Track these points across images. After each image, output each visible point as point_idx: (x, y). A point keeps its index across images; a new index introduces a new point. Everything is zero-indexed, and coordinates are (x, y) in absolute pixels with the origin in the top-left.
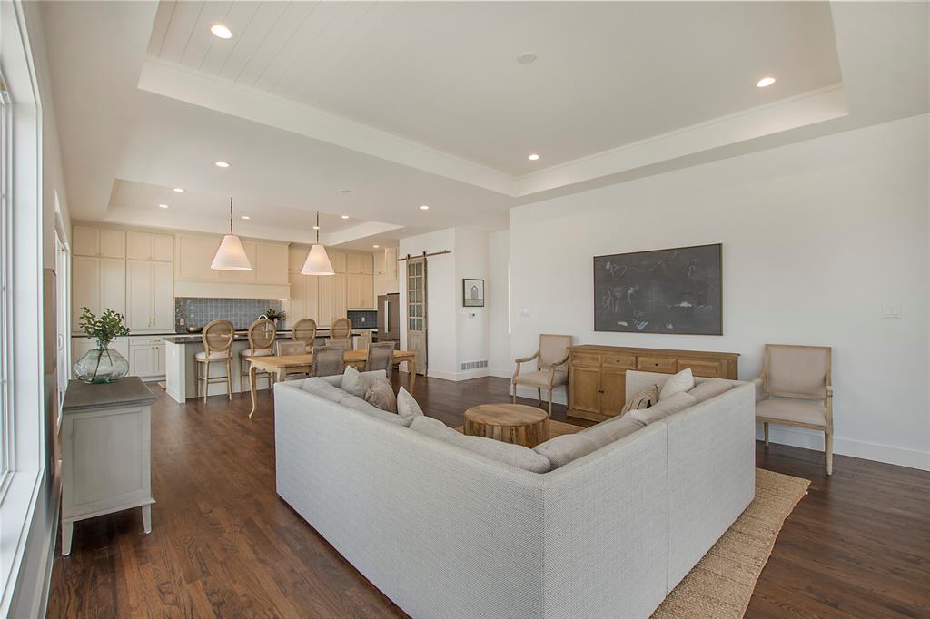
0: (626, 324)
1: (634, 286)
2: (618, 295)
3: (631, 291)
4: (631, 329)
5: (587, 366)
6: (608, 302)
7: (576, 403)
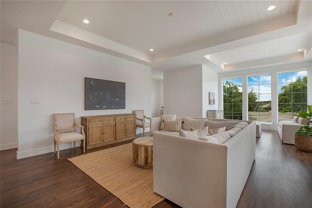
0: (99, 106)
1: (102, 92)
2: (96, 95)
3: (101, 94)
4: (101, 108)
5: (96, 124)
6: (92, 98)
7: (92, 142)
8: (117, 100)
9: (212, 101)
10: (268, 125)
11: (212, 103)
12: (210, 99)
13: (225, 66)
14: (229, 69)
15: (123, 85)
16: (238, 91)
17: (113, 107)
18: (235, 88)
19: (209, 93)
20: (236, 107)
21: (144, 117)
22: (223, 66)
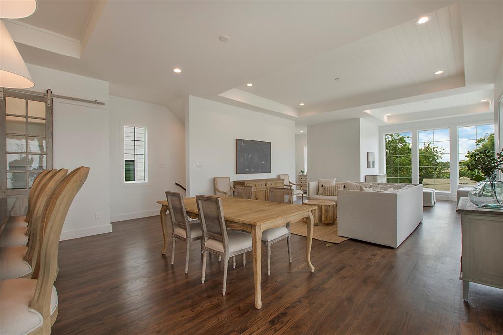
0: (248, 170)
1: (250, 154)
2: (246, 157)
3: (249, 156)
4: (250, 172)
6: (242, 161)
8: (263, 162)
9: (371, 163)
10: (445, 194)
11: (372, 166)
12: (369, 160)
13: (388, 117)
14: (393, 122)
15: (268, 145)
16: (406, 145)
17: (260, 170)
18: (401, 140)
19: (368, 153)
20: (403, 172)
21: (290, 182)
22: (385, 118)
